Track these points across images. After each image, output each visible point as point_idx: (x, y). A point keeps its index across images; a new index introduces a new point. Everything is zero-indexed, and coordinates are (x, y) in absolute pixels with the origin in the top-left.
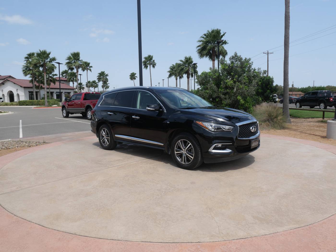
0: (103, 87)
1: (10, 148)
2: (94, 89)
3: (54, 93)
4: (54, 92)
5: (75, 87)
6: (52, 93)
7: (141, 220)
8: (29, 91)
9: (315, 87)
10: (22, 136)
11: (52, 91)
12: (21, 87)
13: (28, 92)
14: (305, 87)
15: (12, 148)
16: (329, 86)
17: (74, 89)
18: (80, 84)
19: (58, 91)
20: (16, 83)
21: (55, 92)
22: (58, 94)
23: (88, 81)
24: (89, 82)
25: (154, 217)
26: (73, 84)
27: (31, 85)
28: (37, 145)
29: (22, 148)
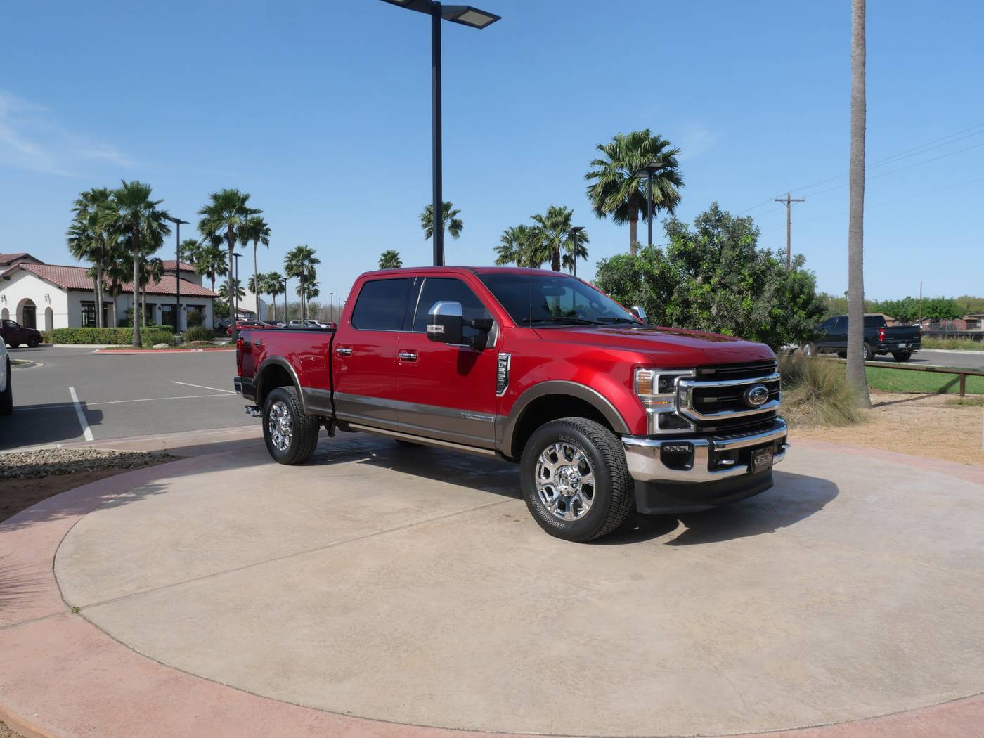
0: (301, 291)
1: (70, 469)
2: (274, 297)
3: (157, 307)
4: (156, 304)
5: (217, 292)
6: (150, 307)
7: (523, 676)
8: (81, 302)
9: (926, 300)
10: (92, 435)
11: (151, 300)
12: (60, 288)
13: (80, 304)
14: (895, 300)
15: (77, 470)
16: (966, 296)
17: (213, 297)
18: (235, 283)
19: (173, 301)
20: (44, 276)
21: (159, 305)
22: (167, 309)
23: (258, 273)
24: (260, 277)
25: (555, 669)
26: (213, 280)
27: (89, 283)
28: (146, 463)
29: (105, 472)
